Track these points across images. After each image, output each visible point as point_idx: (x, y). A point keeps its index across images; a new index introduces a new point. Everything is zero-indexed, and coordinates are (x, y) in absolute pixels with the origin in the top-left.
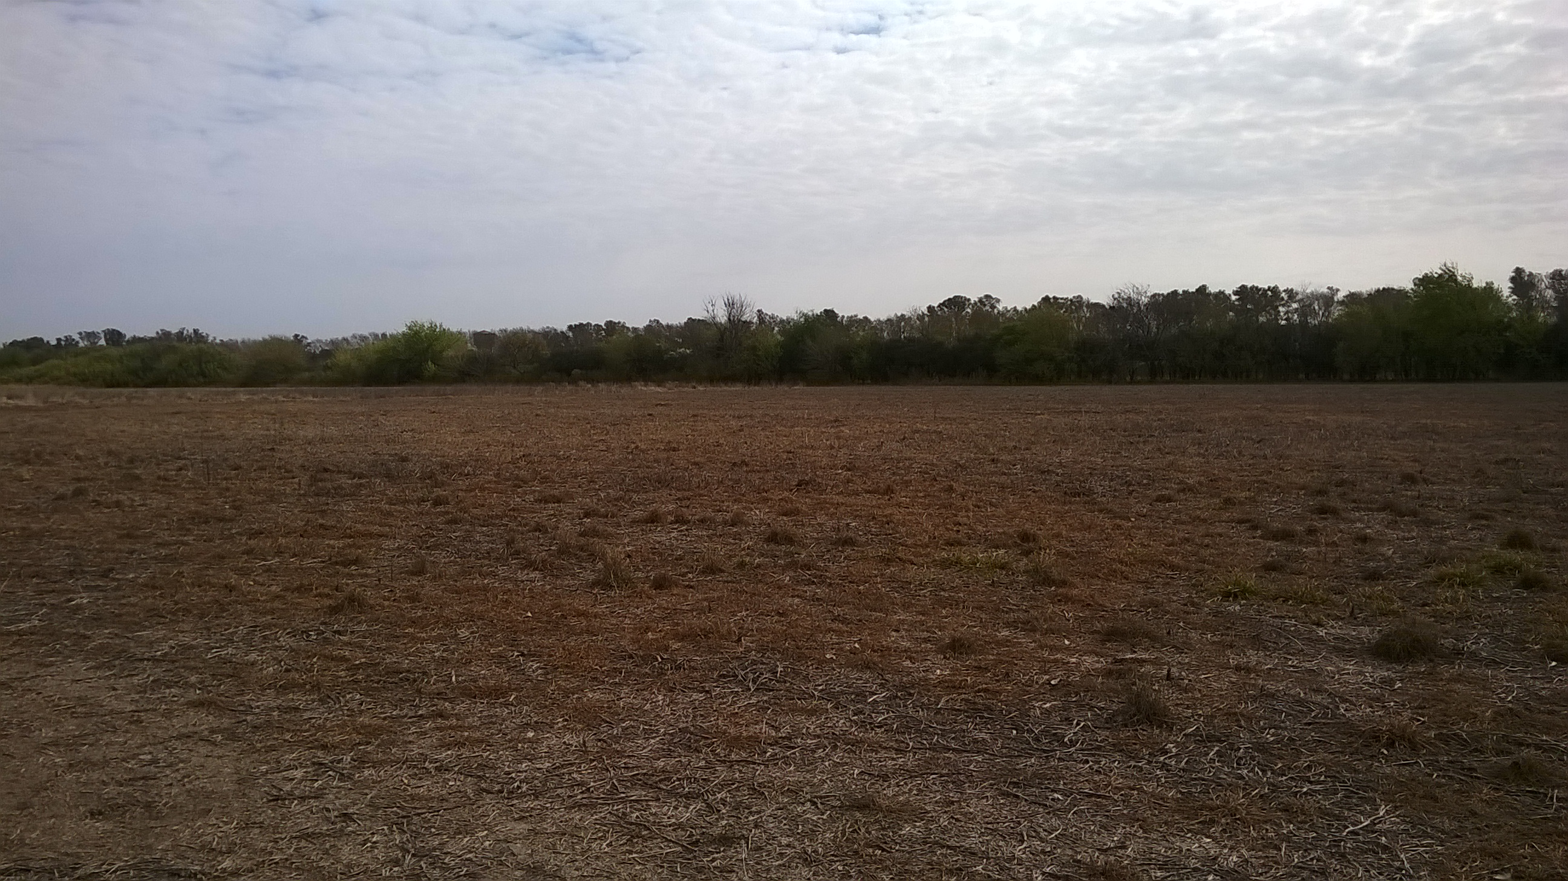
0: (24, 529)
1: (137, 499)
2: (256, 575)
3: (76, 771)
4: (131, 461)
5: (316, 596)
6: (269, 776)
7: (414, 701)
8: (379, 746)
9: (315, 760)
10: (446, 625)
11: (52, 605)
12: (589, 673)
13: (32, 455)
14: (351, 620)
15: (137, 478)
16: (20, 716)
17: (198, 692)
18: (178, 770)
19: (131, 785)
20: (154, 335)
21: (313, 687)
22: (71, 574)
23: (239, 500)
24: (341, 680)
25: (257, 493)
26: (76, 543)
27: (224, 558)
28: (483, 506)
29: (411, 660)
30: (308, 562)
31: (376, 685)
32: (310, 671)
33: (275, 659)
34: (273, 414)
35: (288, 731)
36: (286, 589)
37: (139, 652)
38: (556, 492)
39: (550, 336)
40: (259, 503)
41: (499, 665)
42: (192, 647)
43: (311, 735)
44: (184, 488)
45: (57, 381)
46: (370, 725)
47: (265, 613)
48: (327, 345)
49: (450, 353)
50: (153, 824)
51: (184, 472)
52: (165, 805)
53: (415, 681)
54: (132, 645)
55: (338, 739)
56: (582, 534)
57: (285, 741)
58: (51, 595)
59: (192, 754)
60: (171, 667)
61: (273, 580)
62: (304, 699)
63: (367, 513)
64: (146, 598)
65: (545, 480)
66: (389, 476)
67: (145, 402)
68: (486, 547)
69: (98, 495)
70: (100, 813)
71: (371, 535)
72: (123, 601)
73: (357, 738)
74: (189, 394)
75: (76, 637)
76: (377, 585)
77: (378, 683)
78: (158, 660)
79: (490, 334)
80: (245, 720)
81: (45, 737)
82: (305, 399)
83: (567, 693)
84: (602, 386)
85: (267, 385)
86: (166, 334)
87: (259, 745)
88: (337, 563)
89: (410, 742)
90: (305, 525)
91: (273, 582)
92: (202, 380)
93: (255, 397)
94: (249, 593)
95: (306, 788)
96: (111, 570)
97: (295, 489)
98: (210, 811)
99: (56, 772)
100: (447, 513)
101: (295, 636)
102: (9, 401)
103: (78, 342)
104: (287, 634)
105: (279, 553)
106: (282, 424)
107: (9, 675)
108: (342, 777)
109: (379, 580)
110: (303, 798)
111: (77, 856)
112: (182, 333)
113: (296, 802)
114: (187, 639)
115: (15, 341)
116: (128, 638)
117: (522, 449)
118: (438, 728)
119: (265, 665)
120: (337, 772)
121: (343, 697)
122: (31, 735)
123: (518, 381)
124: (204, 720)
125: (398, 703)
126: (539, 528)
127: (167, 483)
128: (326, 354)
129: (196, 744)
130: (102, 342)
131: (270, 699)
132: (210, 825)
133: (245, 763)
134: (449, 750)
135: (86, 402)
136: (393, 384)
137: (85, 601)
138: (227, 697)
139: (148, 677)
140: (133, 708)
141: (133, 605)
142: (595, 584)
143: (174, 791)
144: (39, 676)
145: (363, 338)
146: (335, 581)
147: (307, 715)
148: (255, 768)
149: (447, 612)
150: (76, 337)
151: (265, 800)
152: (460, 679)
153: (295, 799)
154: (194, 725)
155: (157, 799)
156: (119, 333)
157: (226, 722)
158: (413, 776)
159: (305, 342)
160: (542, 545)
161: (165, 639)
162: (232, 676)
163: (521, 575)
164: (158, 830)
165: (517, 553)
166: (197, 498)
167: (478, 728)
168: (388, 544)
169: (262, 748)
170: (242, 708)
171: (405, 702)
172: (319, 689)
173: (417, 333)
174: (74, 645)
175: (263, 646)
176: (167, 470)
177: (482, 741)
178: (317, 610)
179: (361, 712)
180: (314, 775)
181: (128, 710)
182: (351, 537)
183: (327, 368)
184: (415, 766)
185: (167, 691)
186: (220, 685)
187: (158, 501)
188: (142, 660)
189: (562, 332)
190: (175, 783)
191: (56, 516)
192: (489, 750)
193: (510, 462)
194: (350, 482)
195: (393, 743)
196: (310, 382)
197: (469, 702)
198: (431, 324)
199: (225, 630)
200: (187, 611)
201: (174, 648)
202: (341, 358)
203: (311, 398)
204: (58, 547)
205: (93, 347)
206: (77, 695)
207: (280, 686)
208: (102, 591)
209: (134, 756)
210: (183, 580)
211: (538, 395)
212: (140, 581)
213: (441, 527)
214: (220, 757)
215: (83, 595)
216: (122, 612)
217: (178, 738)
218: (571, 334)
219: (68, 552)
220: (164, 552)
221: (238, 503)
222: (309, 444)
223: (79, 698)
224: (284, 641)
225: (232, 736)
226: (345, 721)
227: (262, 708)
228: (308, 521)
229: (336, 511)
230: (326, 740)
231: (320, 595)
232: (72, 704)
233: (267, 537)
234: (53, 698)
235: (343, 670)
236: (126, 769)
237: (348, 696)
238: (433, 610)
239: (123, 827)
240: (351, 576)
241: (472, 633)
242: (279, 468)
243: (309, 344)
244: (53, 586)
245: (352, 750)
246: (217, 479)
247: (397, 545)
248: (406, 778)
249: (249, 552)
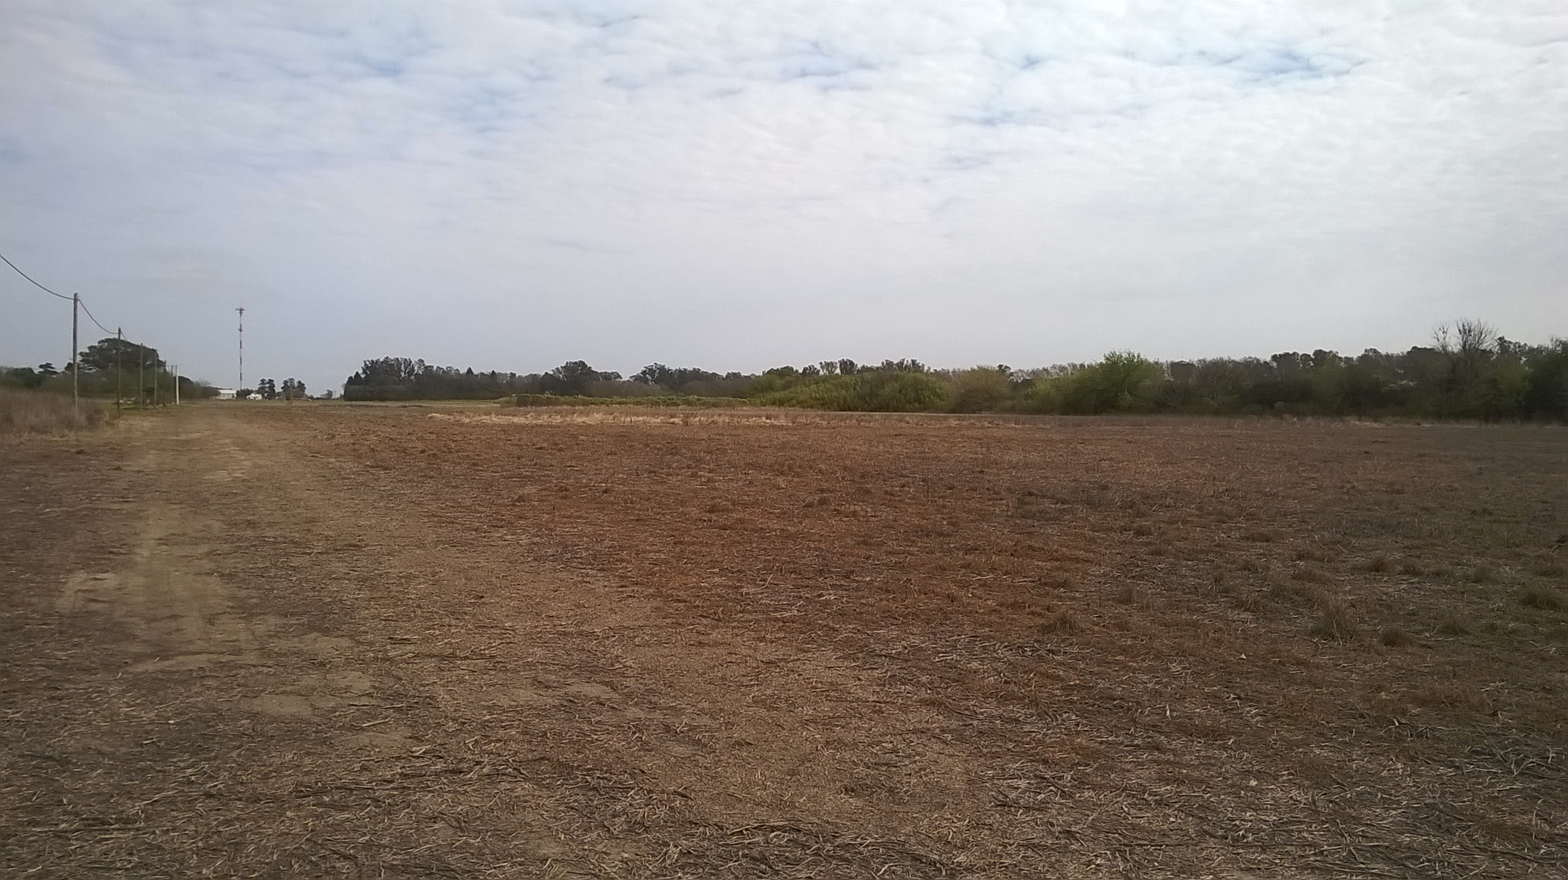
0: (782, 530)
1: (868, 510)
2: (973, 589)
3: (831, 748)
4: (863, 477)
5: (1028, 614)
6: (996, 782)
7: (1130, 730)
8: (1097, 769)
9: (1038, 773)
10: (1157, 658)
11: (807, 598)
12: (1314, 727)
13: (786, 468)
14: (1063, 641)
15: (868, 492)
16: (787, 693)
17: (929, 691)
18: (915, 762)
19: (878, 769)
20: (880, 365)
21: (1031, 701)
22: (821, 572)
23: (955, 517)
24: (1057, 698)
25: (969, 512)
26: (823, 546)
27: (945, 569)
28: (1186, 539)
29: (1123, 688)
30: (1019, 580)
31: (1091, 708)
32: (1027, 685)
33: (995, 670)
34: (980, 439)
35: (1010, 741)
36: (1002, 605)
37: (878, 648)
38: (1264, 530)
39: (1252, 366)
40: (972, 521)
41: (1215, 705)
42: (921, 649)
43: (1032, 748)
44: (907, 504)
45: (802, 404)
46: (1088, 748)
47: (984, 625)
48: (1028, 374)
49: (1148, 382)
50: (896, 808)
51: (906, 489)
52: (906, 792)
53: (1129, 709)
54: (872, 641)
55: (1058, 756)
56: (1295, 577)
57: (1009, 750)
58: (806, 590)
59: (927, 749)
60: (904, 665)
61: (988, 594)
62: (1023, 712)
63: (1072, 538)
64: (881, 600)
65: (1251, 517)
66: (1090, 503)
67: (872, 425)
68: (1192, 581)
69: (838, 505)
70: (853, 790)
71: (1077, 560)
72: (863, 601)
73: (1077, 758)
74: (908, 419)
75: (826, 628)
76: (1085, 610)
77: (1093, 706)
78: (894, 658)
79: (1188, 364)
80: (971, 725)
81: (806, 715)
82: (1008, 426)
83: (1291, 745)
84: (1309, 419)
85: (974, 412)
86: (889, 364)
87: (985, 750)
88: (1046, 584)
89: (1128, 771)
90: (1015, 545)
91: (989, 597)
92: (917, 405)
93: (964, 423)
94: (968, 604)
95: (1027, 799)
96: (852, 572)
97: (1003, 510)
98: (945, 805)
99: (817, 747)
100: (1150, 544)
101: (1011, 650)
102: (768, 421)
103: (819, 371)
104: (1005, 647)
105: (993, 569)
106: (988, 448)
107: (777, 655)
108: (1064, 795)
109: (1088, 605)
110: (1027, 809)
111: (836, 825)
112: (903, 363)
113: (1021, 811)
114: (916, 641)
115: (772, 369)
116: (868, 634)
117: (1224, 483)
118: (1155, 761)
119: (986, 674)
120: (1058, 788)
121: (1060, 715)
122: (796, 711)
123: (1216, 413)
124: (938, 721)
125: (1114, 729)
126: (1247, 567)
127: (893, 498)
128: (1027, 383)
129: (929, 739)
130: (838, 371)
131: (991, 708)
132: (946, 819)
133: (973, 765)
134: (1168, 785)
135: (824, 423)
136: (1089, 414)
137: (833, 598)
138: (954, 700)
139: (886, 672)
140: (875, 698)
141: (871, 606)
142: (1315, 632)
143: (914, 781)
144: (799, 659)
145: (1062, 369)
146: (1047, 601)
147: (1027, 728)
148: (982, 772)
149: (1156, 644)
150: (818, 367)
151: (993, 804)
152: (1175, 714)
153: (1020, 808)
154: (927, 722)
155: (899, 786)
156: (852, 363)
157: (954, 724)
158: (1132, 805)
159: (1008, 372)
160: (1252, 585)
161: (898, 639)
162: (958, 681)
163: (1232, 615)
164: (900, 815)
165: (1226, 591)
166: (919, 513)
167: (1196, 767)
168: (1093, 569)
169: (987, 753)
170: (967, 712)
171: (1121, 729)
172: (1037, 705)
173: (1114, 363)
174: (825, 636)
175: (984, 656)
176: (893, 486)
177: (1202, 782)
178: (1031, 627)
179: (1078, 733)
180: (1037, 788)
181: (871, 700)
182: (1057, 560)
183: (1028, 397)
184: (1134, 796)
185: (903, 687)
186: (947, 688)
187: (886, 513)
188: (880, 656)
189: (1265, 363)
190: (913, 774)
191: (807, 521)
192: (1209, 792)
193: (1212, 496)
194: (1053, 506)
195: (1111, 769)
196: (1012, 410)
197: (1184, 739)
198: (1129, 354)
199: (949, 637)
200: (916, 616)
201: (906, 648)
202: (1041, 387)
203: (1013, 425)
204: (809, 549)
205: (831, 376)
206: (829, 680)
207: (1001, 696)
208: (845, 590)
209: (878, 743)
210: (912, 586)
211: (1239, 428)
212: (876, 584)
213: (1145, 557)
214: (950, 756)
215: (831, 592)
216: (862, 610)
217: (914, 732)
218: (1275, 364)
219: (817, 553)
220: (894, 559)
221: (954, 520)
222: (1014, 468)
223: (831, 683)
224: (1002, 654)
225: (961, 739)
226: (1063, 739)
227: (985, 715)
228: (1018, 542)
229: (1042, 534)
230: (1047, 755)
231: (1032, 613)
232: (826, 688)
233: (981, 553)
234: (811, 680)
235: (1058, 689)
236: (872, 753)
237: (1065, 716)
238: (1142, 640)
239: (872, 807)
240: (1060, 598)
241: (1184, 668)
242: (988, 489)
243: (1012, 374)
244: (806, 582)
245: (1071, 768)
246: (935, 497)
247: (1102, 571)
248: (1126, 807)
249: (967, 566)
